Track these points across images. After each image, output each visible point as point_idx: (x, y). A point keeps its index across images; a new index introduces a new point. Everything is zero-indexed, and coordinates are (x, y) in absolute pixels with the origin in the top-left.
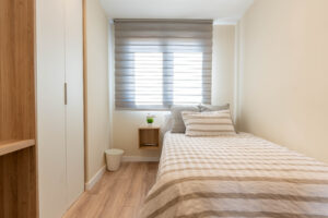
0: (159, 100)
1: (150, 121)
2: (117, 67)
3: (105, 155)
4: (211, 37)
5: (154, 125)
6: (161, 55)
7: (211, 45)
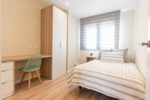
0: (95, 47)
1: (91, 55)
2: (81, 33)
4: (119, 18)
5: (93, 56)
6: (96, 29)
7: (119, 22)
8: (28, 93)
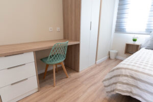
1: (134, 40)
3: (109, 52)
5: (137, 43)
8: (55, 91)
